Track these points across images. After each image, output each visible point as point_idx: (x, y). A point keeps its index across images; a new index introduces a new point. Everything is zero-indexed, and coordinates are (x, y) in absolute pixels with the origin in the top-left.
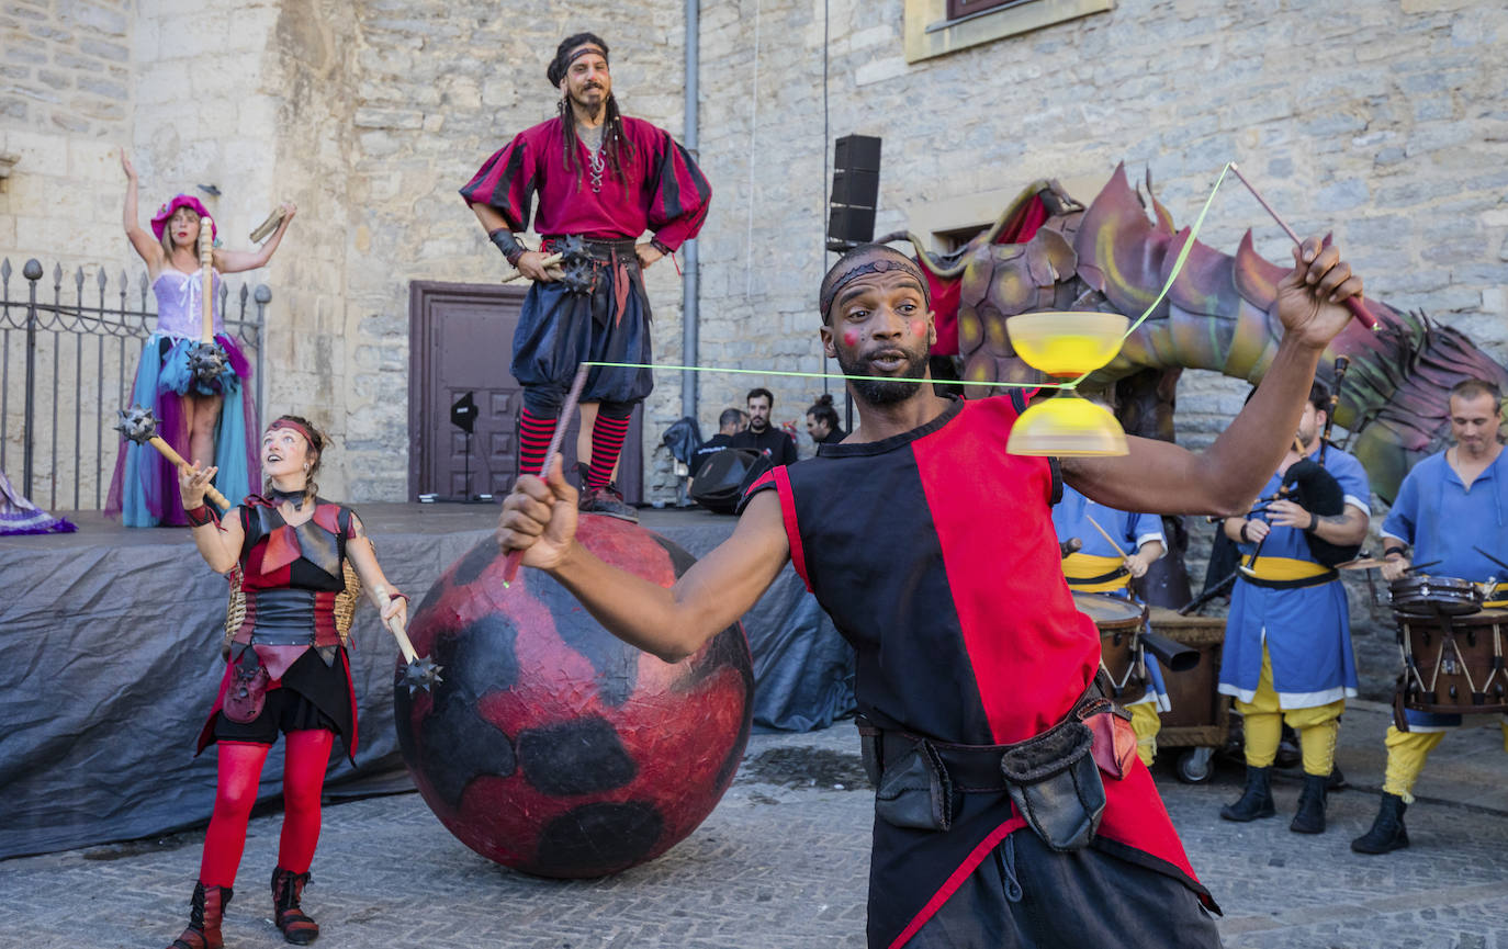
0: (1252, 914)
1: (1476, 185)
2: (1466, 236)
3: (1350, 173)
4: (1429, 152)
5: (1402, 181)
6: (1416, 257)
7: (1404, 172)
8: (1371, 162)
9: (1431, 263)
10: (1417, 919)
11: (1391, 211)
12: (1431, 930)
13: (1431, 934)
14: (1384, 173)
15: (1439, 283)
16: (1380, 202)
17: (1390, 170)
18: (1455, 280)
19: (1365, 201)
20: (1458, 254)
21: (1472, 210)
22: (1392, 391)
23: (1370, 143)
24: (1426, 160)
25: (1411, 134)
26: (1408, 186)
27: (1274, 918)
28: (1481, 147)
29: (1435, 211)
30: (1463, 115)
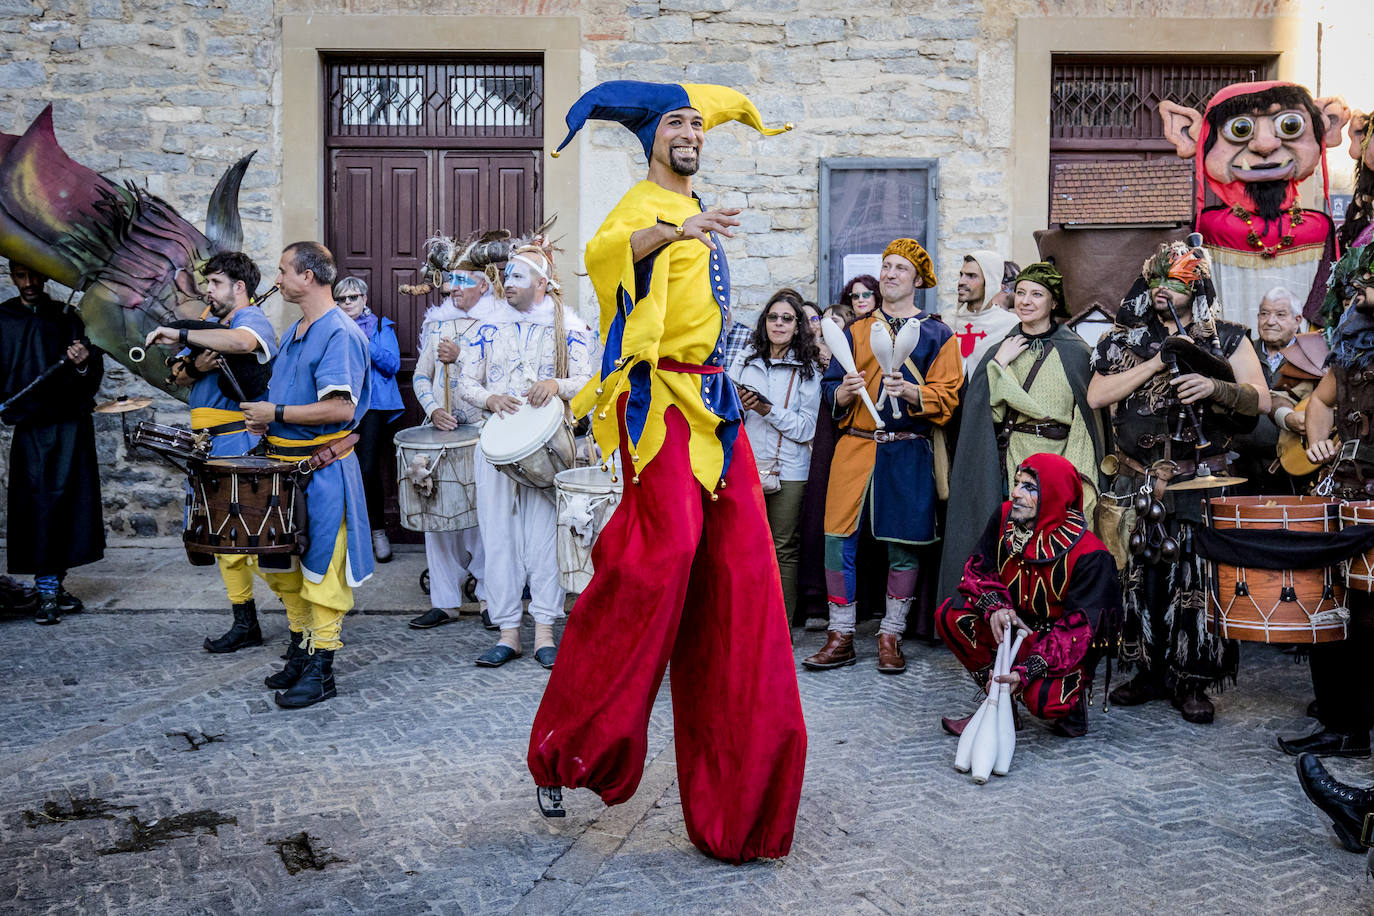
0: (85, 725)
1: (142, 82)
2: (132, 127)
3: (27, 54)
4: (101, 47)
5: (76, 70)
6: (90, 141)
7: (78, 61)
8: (48, 47)
9: (102, 147)
10: (210, 699)
11: (66, 96)
12: (226, 704)
13: (227, 708)
14: (60, 59)
15: (111, 165)
16: (57, 86)
17: (66, 58)
18: (124, 164)
19: (43, 83)
20: (128, 142)
21: (139, 105)
22: (109, 255)
23: (47, 29)
24: (98, 54)
25: (85, 28)
26: (82, 74)
27: (103, 724)
28: (147, 50)
29: (107, 101)
30: (131, 19)
